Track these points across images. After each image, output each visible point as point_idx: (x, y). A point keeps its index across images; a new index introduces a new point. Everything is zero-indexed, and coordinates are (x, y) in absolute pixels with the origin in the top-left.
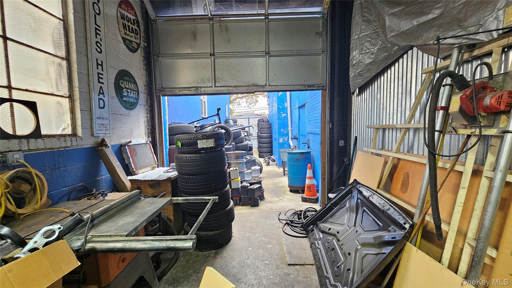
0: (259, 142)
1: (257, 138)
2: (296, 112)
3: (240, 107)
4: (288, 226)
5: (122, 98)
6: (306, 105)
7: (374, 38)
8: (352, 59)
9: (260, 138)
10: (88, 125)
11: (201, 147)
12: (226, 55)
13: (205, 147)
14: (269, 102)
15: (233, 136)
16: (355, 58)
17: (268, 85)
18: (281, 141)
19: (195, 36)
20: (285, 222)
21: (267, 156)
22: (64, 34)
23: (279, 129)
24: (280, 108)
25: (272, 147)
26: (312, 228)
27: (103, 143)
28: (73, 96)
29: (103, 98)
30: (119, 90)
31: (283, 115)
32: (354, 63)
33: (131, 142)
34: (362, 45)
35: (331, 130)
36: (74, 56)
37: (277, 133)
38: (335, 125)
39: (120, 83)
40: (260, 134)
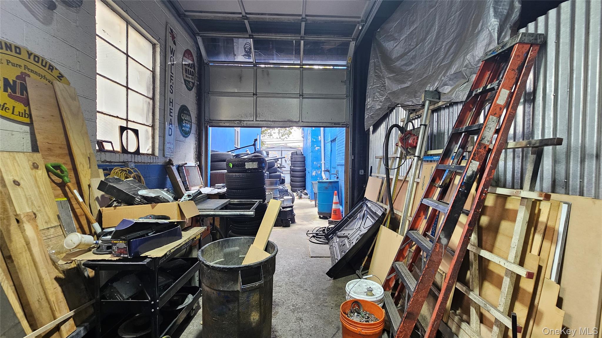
0: (292, 176)
1: (289, 172)
2: (329, 145)
3: (271, 138)
4: (314, 238)
5: (182, 128)
6: (337, 139)
7: (382, 90)
8: (367, 104)
9: (293, 172)
10: (162, 148)
11: (248, 168)
12: (266, 95)
13: (250, 168)
14: (303, 135)
15: (268, 164)
16: (369, 104)
17: (301, 121)
18: (314, 174)
19: (241, 78)
20: (311, 235)
21: (299, 190)
22: (153, 81)
23: (312, 162)
24: (314, 141)
25: (305, 181)
26: (332, 236)
27: (170, 162)
28: (154, 126)
29: (171, 127)
30: (180, 121)
31: (317, 148)
32: (368, 108)
33: (186, 164)
34: (374, 94)
35: (353, 160)
36: (158, 97)
37: (310, 166)
38: (356, 158)
39: (182, 116)
40: (292, 167)
